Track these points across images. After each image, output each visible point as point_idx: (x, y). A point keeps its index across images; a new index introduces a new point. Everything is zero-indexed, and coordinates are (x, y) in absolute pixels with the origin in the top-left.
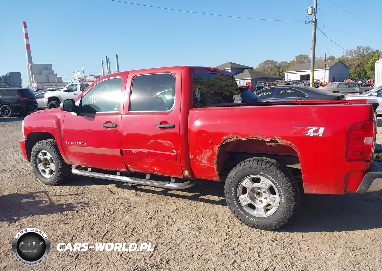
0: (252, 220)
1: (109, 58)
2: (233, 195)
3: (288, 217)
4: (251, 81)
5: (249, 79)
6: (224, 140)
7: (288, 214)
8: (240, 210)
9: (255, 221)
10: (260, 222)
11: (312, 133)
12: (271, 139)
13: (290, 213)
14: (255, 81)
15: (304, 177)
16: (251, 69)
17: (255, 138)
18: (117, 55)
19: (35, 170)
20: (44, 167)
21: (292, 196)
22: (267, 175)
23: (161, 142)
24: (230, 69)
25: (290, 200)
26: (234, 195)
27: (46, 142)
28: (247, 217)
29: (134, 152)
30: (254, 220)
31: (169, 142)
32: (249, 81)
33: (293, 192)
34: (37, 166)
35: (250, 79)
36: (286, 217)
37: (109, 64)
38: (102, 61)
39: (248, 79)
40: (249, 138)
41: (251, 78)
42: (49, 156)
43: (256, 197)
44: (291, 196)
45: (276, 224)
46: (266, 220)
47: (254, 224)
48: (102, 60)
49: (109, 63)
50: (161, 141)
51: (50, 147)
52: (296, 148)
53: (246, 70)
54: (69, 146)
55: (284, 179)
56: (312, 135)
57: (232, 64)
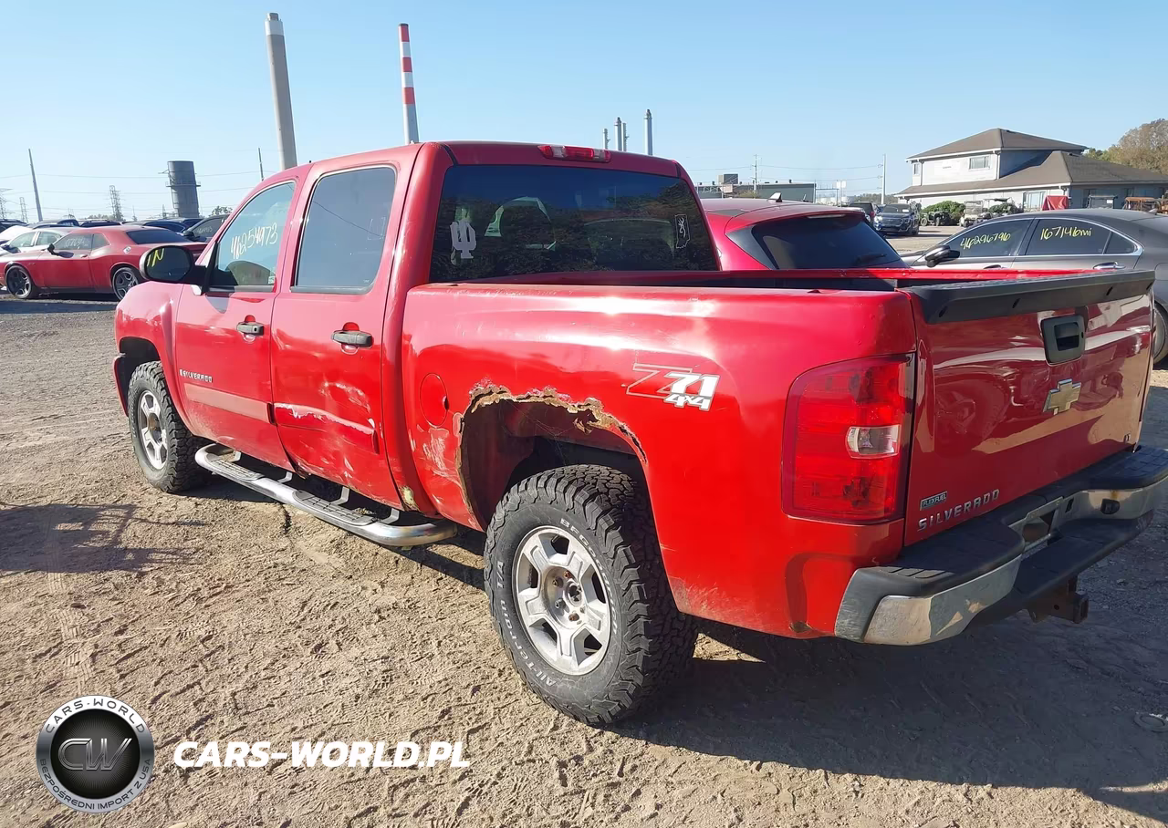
0: (542, 679)
1: (624, 124)
2: (499, 584)
3: (631, 688)
4: (1067, 194)
5: (1060, 185)
6: (473, 398)
7: (628, 678)
8: (514, 637)
9: (547, 683)
10: (560, 689)
11: (681, 395)
12: (579, 406)
13: (633, 674)
14: (1081, 193)
15: (665, 551)
16: (1073, 151)
17: (543, 400)
18: (649, 114)
19: (136, 443)
20: (153, 437)
21: (638, 616)
22: (577, 532)
23: (342, 390)
24: (996, 152)
25: (633, 631)
26: (501, 586)
27: (150, 368)
28: (531, 665)
29: (295, 416)
30: (546, 678)
31: (359, 391)
32: (1060, 193)
33: (642, 600)
34: (138, 434)
35: (1063, 188)
36: (622, 688)
37: (625, 141)
38: (606, 133)
39: (1057, 188)
40: (529, 397)
41: (1069, 184)
42: (156, 409)
43: (567, 603)
44: (636, 614)
45: (598, 706)
46: (575, 687)
47: (547, 694)
48: (606, 130)
49: (625, 137)
50: (344, 387)
51: (155, 383)
52: (637, 445)
53: (1056, 155)
54: (186, 385)
55: (620, 550)
56: (680, 403)
57: (1005, 134)
